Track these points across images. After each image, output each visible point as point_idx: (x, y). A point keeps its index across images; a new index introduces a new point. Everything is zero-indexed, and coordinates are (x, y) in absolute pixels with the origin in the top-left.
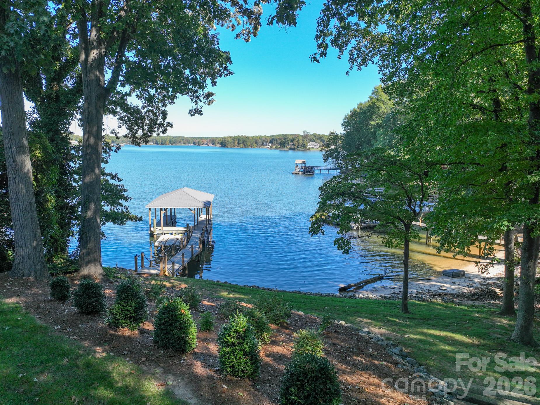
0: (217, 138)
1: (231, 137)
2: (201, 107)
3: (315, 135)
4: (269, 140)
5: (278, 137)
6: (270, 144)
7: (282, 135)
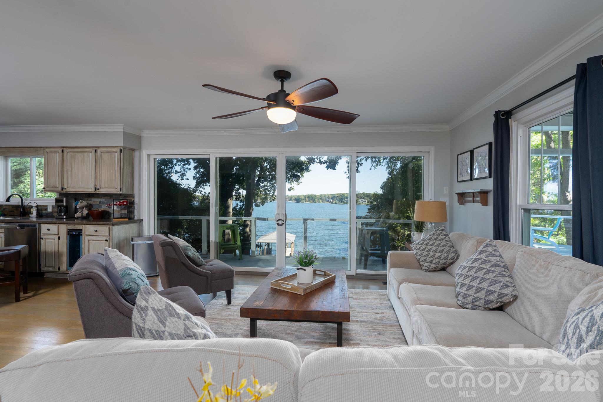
0: (294, 196)
1: (303, 196)
2: (294, 186)
3: (364, 194)
4: (331, 197)
5: (337, 195)
6: (331, 201)
7: (339, 194)
